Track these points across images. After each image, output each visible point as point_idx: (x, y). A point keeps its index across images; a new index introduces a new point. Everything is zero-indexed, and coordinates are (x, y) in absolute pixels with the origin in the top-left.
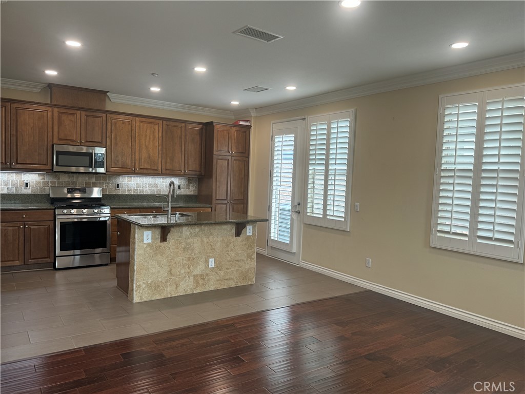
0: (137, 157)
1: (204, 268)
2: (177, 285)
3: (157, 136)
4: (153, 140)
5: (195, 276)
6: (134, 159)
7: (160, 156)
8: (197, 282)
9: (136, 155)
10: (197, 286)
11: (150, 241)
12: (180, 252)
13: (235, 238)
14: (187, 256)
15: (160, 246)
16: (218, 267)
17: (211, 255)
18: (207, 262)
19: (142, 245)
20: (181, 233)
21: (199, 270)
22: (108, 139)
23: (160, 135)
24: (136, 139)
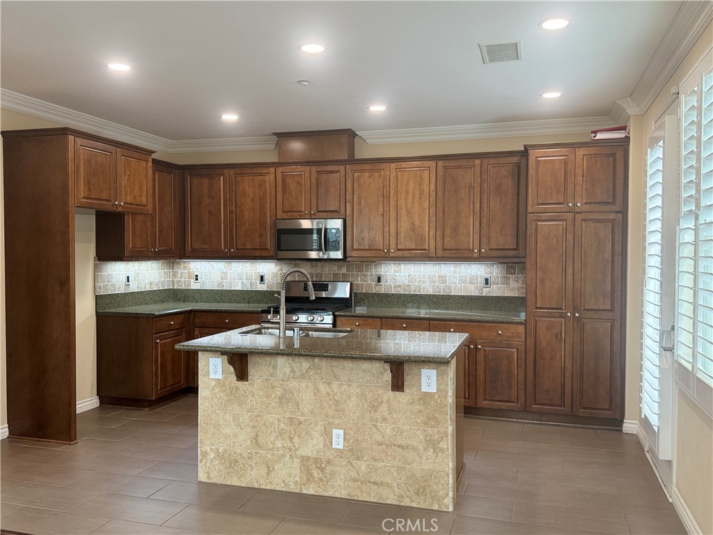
0: (393, 230)
1: (321, 446)
2: (268, 468)
3: (426, 190)
4: (420, 198)
5: (305, 459)
6: (387, 234)
7: (433, 225)
8: (309, 474)
9: (391, 227)
10: (308, 480)
11: (219, 376)
12: (273, 404)
13: (391, 393)
14: (287, 415)
15: (237, 388)
16: (353, 451)
17: (337, 421)
18: (327, 434)
19: (207, 380)
20: (275, 367)
21: (311, 446)
22: (347, 204)
23: (433, 187)
24: (391, 199)
